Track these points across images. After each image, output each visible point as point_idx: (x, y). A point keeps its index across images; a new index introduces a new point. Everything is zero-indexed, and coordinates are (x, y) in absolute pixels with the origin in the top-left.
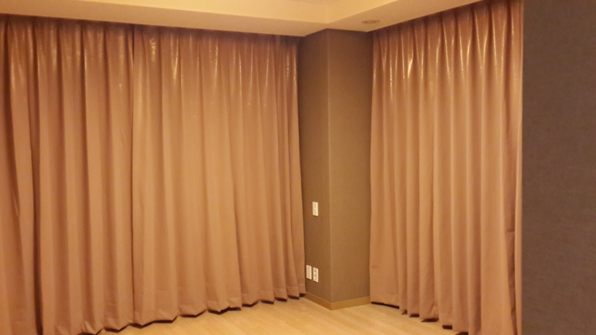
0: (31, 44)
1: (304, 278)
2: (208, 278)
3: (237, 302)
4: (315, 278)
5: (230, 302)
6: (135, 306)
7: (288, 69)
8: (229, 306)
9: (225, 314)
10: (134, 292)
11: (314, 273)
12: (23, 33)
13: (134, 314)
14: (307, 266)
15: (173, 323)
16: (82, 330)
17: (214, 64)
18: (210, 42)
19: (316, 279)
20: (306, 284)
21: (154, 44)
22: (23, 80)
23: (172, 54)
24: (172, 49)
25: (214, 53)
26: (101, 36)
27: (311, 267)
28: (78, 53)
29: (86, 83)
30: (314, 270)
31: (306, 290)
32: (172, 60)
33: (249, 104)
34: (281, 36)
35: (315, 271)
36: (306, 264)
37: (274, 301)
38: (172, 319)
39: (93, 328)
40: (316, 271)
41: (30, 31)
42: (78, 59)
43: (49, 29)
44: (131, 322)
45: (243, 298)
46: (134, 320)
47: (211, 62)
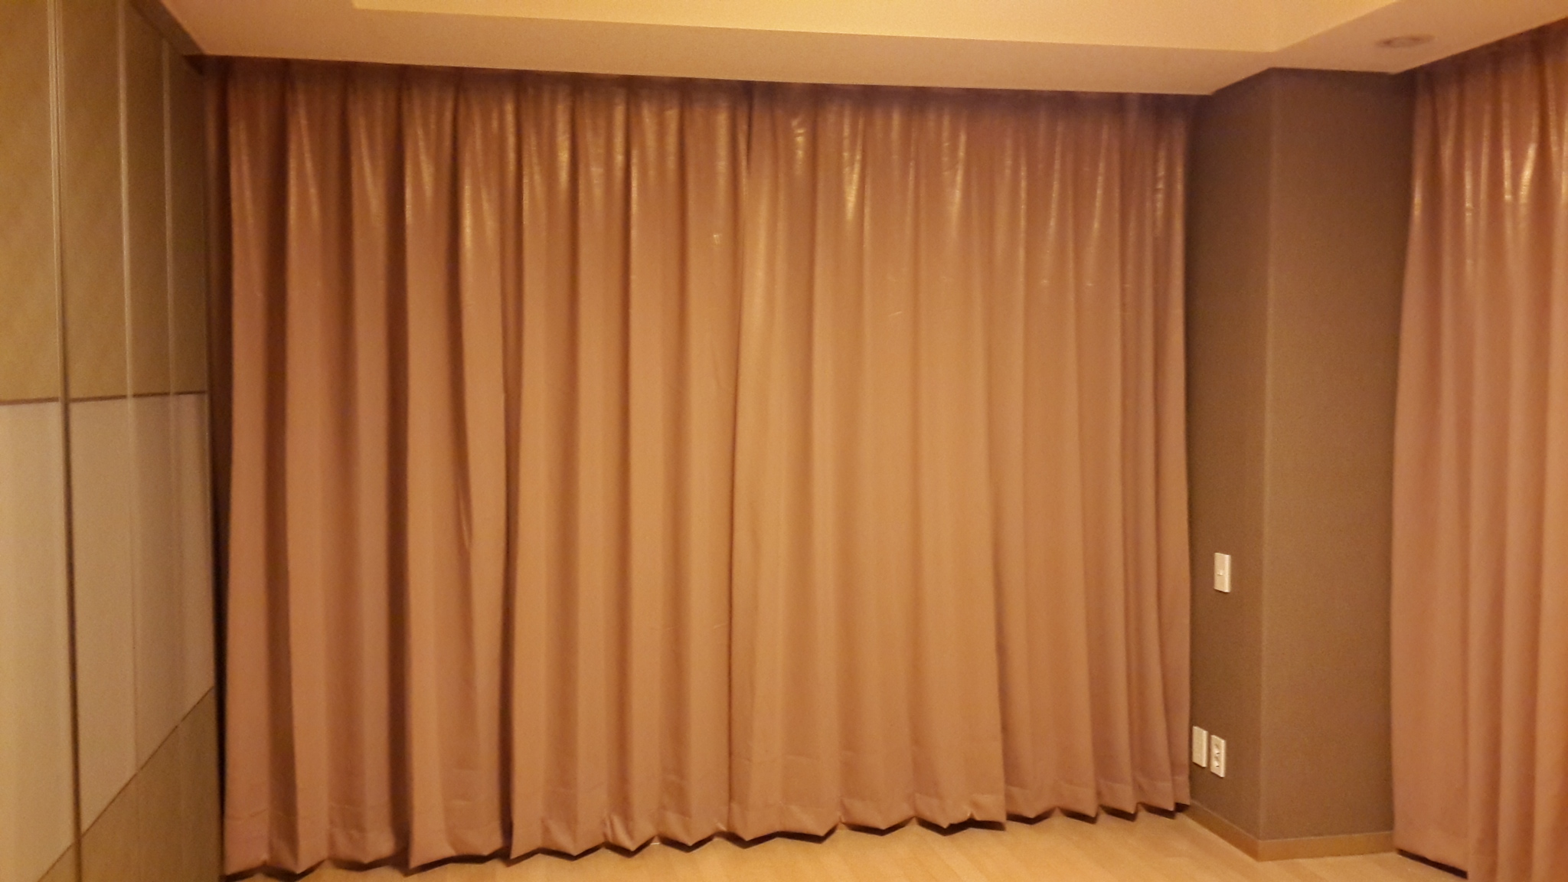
0: (511, 140)
1: (1186, 761)
2: (919, 738)
3: (993, 807)
4: (1215, 763)
5: (975, 805)
6: (733, 789)
7: (1161, 186)
8: (972, 815)
9: (960, 836)
10: (730, 754)
11: (1215, 751)
12: (495, 115)
13: (730, 810)
14: (1196, 729)
15: (827, 842)
16: (605, 835)
17: (954, 181)
18: (946, 121)
19: (1219, 767)
20: (1191, 778)
21: (801, 131)
22: (491, 224)
23: (846, 154)
24: (846, 143)
25: (954, 149)
26: (672, 115)
27: (1205, 733)
28: (619, 158)
29: (634, 233)
30: (1213, 743)
31: (1193, 794)
32: (847, 170)
33: (1045, 282)
34: (1144, 97)
35: (1218, 747)
36: (1193, 722)
37: (1097, 815)
38: (822, 833)
39: (630, 833)
40: (1220, 746)
41: (509, 108)
42: (619, 174)
43: (554, 102)
44: (723, 828)
45: (1009, 797)
46: (729, 824)
47: (946, 173)
